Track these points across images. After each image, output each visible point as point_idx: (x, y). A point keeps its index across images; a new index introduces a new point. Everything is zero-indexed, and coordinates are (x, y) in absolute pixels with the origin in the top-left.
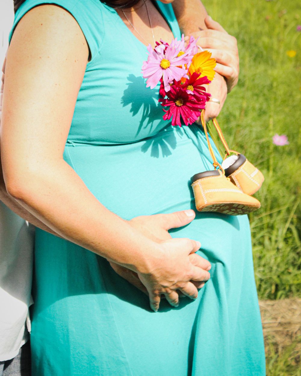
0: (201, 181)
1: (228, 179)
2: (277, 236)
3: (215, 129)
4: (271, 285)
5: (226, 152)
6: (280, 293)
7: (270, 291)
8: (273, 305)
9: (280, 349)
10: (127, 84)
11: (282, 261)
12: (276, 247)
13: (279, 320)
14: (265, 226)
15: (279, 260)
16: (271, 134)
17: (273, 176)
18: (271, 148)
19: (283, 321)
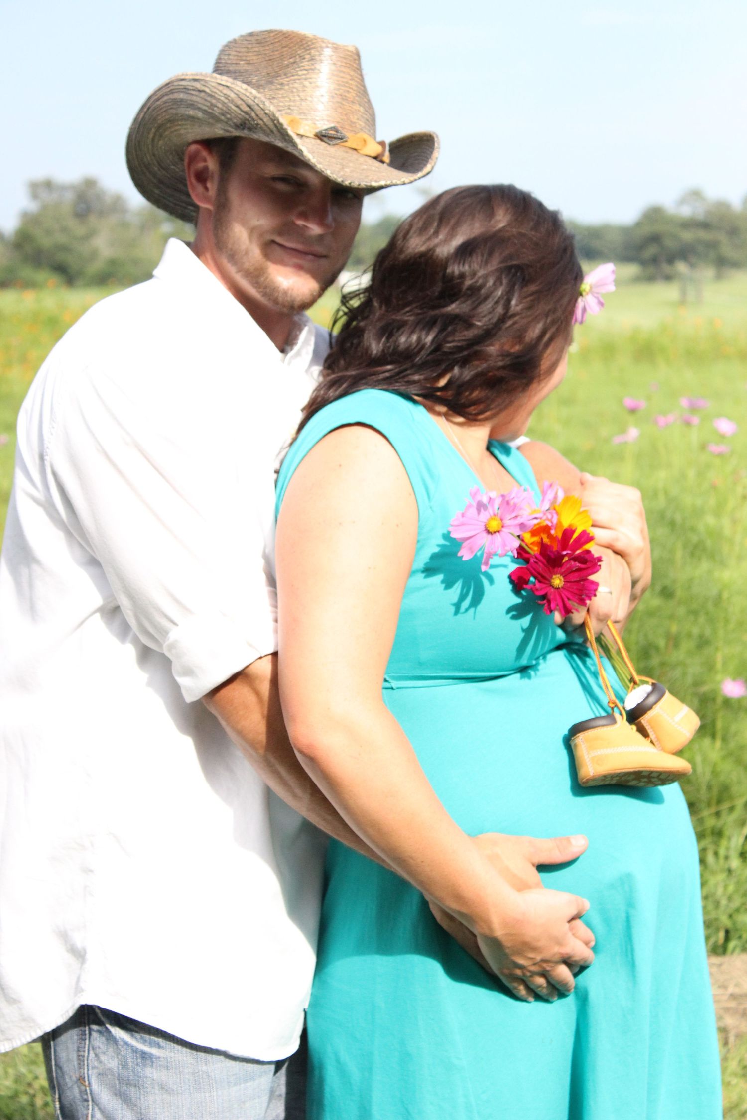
0: (583, 735)
1: (632, 729)
2: (727, 849)
3: (617, 647)
4: (717, 930)
5: (632, 680)
6: (731, 945)
7: (716, 942)
8: (720, 965)
9: (731, 1039)
10: (438, 545)
11: (736, 890)
12: (726, 866)
13: (731, 989)
14: (709, 831)
15: (731, 888)
16: (719, 677)
17: (722, 749)
18: (719, 701)
19: (737, 991)
